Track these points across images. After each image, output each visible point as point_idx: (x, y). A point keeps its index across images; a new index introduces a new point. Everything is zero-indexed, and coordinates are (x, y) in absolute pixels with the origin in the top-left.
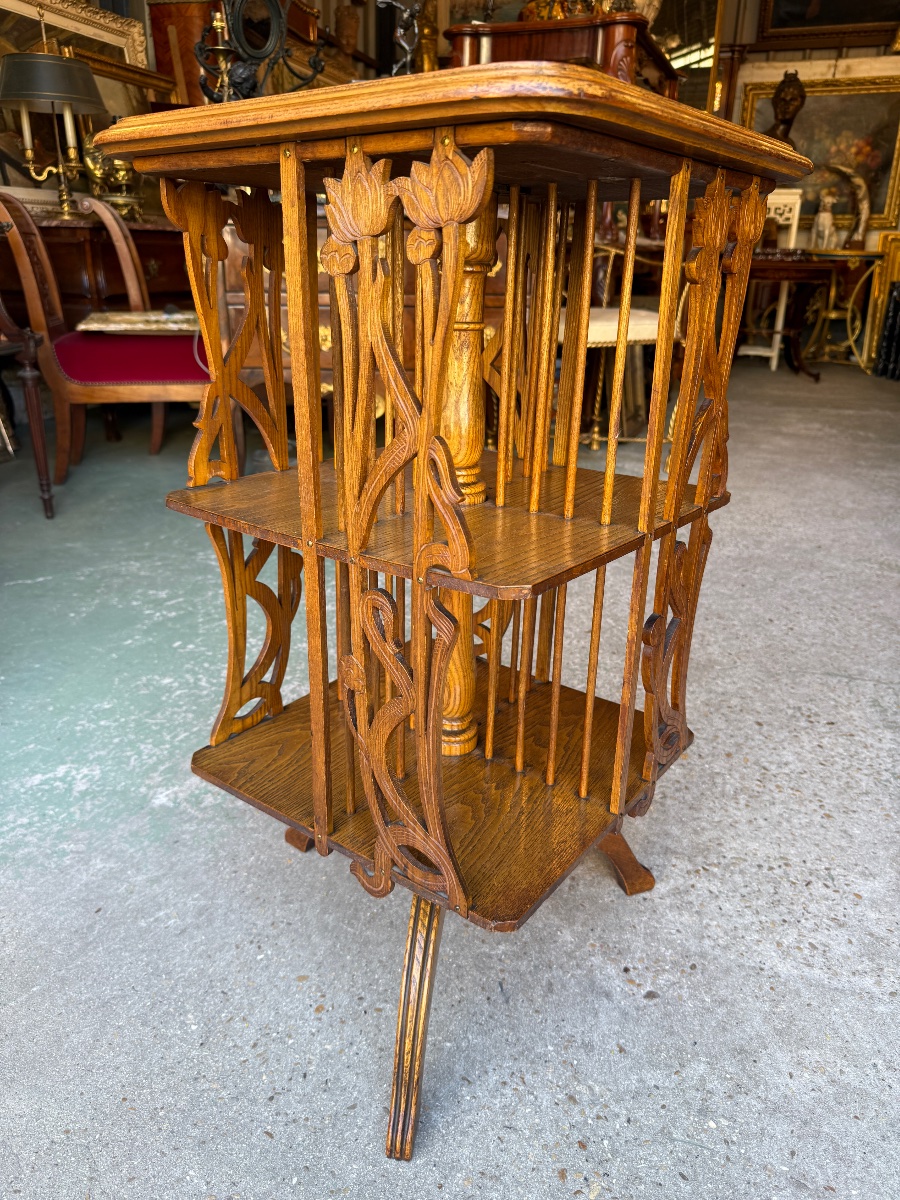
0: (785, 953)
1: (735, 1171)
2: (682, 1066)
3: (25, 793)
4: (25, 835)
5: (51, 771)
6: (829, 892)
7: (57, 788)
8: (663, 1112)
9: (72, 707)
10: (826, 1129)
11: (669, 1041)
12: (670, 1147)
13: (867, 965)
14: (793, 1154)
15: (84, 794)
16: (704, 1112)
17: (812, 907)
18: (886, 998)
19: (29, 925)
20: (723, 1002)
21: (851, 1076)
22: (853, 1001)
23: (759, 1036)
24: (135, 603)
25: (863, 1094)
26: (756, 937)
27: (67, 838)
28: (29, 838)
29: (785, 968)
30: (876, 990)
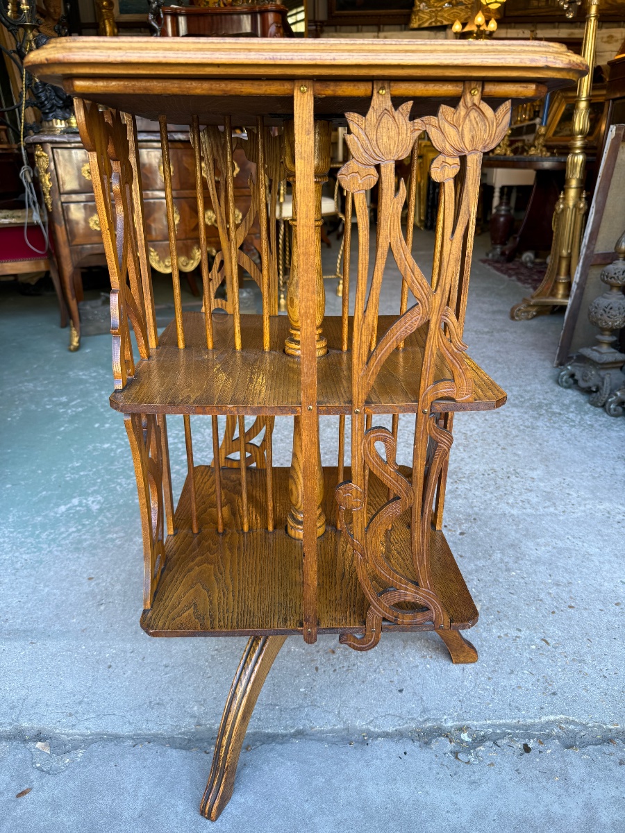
0: (512, 506)
1: (531, 587)
2: (490, 556)
3: (61, 516)
4: (80, 536)
5: (69, 503)
6: (519, 479)
7: (80, 510)
8: (491, 574)
9: (54, 469)
10: (559, 564)
11: (480, 549)
12: (501, 585)
13: (548, 503)
14: (550, 575)
15: (101, 510)
16: (508, 570)
17: (515, 486)
18: (562, 514)
19: (121, 575)
20: (495, 530)
21: (560, 544)
22: (549, 518)
23: (516, 539)
24: (48, 407)
25: (568, 549)
26: (496, 502)
27: (109, 532)
28: (84, 537)
29: (514, 512)
30: (556, 512)
